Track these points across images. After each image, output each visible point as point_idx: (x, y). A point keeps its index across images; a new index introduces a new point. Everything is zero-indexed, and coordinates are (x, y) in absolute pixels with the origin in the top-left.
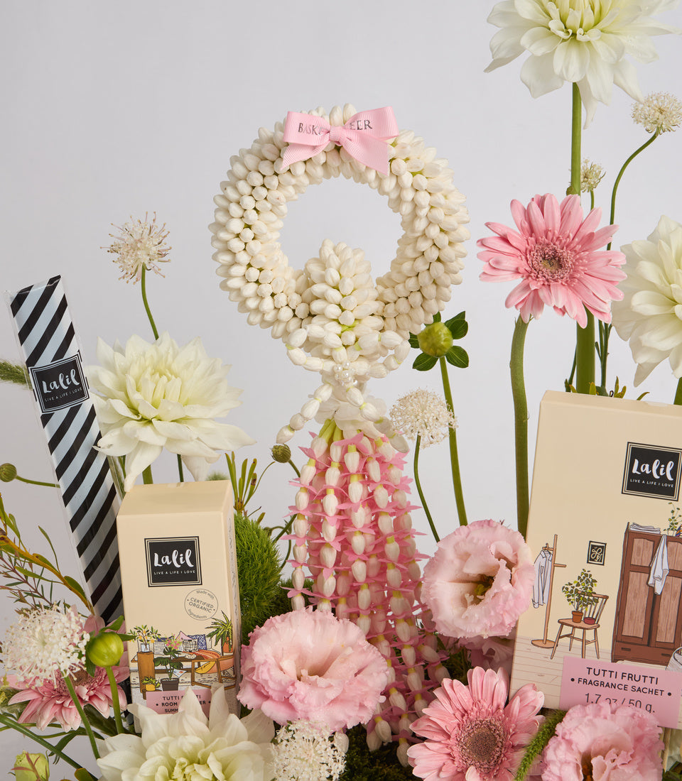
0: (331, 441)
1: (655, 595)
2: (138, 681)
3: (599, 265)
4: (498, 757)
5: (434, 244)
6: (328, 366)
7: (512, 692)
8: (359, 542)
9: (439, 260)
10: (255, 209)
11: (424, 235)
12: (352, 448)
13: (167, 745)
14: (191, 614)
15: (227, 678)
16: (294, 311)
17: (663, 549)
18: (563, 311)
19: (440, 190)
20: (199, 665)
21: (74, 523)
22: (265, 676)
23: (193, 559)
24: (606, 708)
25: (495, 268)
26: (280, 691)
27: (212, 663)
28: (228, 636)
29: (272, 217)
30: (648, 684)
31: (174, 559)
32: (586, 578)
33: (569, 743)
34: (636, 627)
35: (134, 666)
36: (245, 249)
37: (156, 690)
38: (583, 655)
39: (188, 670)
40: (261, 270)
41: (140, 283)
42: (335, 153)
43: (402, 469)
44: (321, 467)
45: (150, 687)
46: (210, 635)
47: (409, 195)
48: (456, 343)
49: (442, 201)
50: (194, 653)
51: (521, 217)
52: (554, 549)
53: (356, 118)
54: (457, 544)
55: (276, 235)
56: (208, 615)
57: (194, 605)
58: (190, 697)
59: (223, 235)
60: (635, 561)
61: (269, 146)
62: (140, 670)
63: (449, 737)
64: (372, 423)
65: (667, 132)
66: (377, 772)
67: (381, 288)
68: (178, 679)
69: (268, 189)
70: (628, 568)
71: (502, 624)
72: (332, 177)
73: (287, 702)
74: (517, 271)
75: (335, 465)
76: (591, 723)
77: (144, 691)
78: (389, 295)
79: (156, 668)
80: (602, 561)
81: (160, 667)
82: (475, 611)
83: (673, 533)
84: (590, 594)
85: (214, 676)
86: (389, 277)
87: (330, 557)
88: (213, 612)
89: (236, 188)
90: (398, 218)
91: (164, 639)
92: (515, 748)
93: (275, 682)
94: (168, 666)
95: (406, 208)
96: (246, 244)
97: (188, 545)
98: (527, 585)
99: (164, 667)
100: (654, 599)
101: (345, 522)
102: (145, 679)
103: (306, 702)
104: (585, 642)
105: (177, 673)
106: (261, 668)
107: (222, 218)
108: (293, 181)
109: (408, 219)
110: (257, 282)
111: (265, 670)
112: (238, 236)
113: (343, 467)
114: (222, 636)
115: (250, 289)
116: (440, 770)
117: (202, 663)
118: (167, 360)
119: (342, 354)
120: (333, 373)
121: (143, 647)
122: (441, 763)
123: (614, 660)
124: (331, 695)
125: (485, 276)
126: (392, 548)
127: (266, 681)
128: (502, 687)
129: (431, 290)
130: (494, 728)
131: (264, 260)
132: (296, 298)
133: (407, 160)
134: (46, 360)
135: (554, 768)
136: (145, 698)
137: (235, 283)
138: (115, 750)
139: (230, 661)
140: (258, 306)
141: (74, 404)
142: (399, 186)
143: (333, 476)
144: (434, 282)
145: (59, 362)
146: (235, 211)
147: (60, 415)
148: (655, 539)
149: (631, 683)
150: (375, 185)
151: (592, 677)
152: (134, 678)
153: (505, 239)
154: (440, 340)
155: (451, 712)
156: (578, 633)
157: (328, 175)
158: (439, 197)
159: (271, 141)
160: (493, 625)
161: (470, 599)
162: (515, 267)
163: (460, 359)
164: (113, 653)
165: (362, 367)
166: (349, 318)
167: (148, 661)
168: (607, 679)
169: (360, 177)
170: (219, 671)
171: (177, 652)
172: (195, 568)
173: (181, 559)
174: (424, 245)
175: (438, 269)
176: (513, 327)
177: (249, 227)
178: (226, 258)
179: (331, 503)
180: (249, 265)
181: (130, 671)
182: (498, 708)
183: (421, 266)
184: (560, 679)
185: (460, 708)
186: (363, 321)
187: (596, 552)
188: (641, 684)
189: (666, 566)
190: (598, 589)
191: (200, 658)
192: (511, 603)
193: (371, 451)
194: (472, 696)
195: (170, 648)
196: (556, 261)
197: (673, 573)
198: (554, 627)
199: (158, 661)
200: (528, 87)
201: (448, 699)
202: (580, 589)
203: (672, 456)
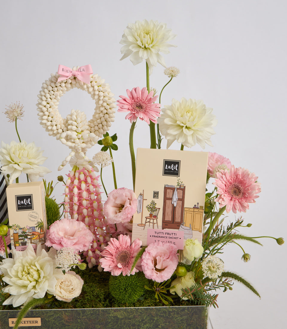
0: (75, 172)
1: (174, 207)
2: (13, 243)
3: (153, 107)
4: (128, 261)
5: (105, 109)
6: (73, 145)
7: (132, 242)
8: (85, 203)
9: (107, 113)
10: (50, 98)
11: (102, 106)
12: (82, 173)
13: (22, 260)
14: (30, 220)
15: (42, 241)
16: (63, 130)
17: (176, 192)
18: (142, 119)
19: (106, 91)
20: (33, 237)
22: (54, 236)
23: (31, 202)
24: (161, 243)
25: (122, 108)
26: (58, 241)
27: (37, 236)
28: (42, 227)
29: (55, 100)
30: (174, 236)
31: (25, 202)
32: (153, 203)
33: (149, 253)
34: (169, 218)
35: (12, 238)
36: (47, 111)
37: (19, 246)
38: (153, 228)
39: (29, 239)
40: (52, 117)
41: (15, 122)
42: (74, 80)
43: (98, 180)
44: (73, 180)
45: (17, 245)
46: (37, 227)
47: (97, 93)
48: (114, 143)
49: (107, 94)
50: (31, 233)
51: (129, 94)
52: (143, 195)
53: (80, 68)
54: (113, 194)
55: (57, 107)
56: (36, 220)
57: (31, 217)
58: (30, 246)
59: (40, 106)
60: (168, 196)
61: (54, 78)
62: (14, 239)
63: (113, 256)
64: (87, 163)
65: (174, 77)
66: (91, 274)
67: (89, 123)
68: (26, 242)
69: (54, 92)
70: (165, 199)
71: (128, 217)
72: (74, 88)
73: (60, 244)
74: (129, 109)
75: (77, 179)
77: (15, 246)
78: (92, 125)
79: (19, 238)
80: (158, 197)
81: (21, 238)
82: (119, 214)
83: (178, 187)
84: (154, 208)
85: (38, 240)
86: (92, 120)
87: (76, 208)
88: (37, 219)
89: (44, 92)
90: (94, 101)
91: (22, 228)
92: (133, 257)
93: (56, 238)
94: (23, 237)
95: (96, 97)
96: (47, 109)
97: (29, 197)
98: (135, 205)
99: (22, 238)
100: (174, 208)
101: (80, 196)
102: (16, 242)
103: (67, 244)
104: (154, 223)
105: (26, 240)
106: (52, 234)
107: (40, 101)
108: (61, 88)
109: (97, 101)
110: (51, 121)
111: (54, 234)
112: (45, 106)
113: (79, 179)
114: (40, 227)
115: (49, 123)
116: (110, 265)
117: (34, 236)
118: (23, 147)
119: (77, 141)
120: (75, 147)
121: (15, 231)
122: (110, 264)
123: (163, 229)
124: (75, 241)
125: (119, 110)
126: (95, 204)
127: (54, 238)
128: (129, 240)
129: (105, 123)
130: (126, 253)
131: (53, 114)
132: (63, 126)
133: (96, 82)
135: (145, 261)
136: (16, 248)
137: (44, 121)
138: (5, 263)
139: (43, 235)
140: (52, 128)
142: (94, 90)
143: (76, 182)
144: (106, 121)
146: (44, 98)
148: (173, 189)
149: (168, 236)
150: (86, 90)
151: (156, 235)
152: (12, 242)
153: (125, 100)
154: (109, 141)
155: (113, 248)
156: (152, 221)
157: (72, 87)
158: (106, 93)
159: (55, 77)
160: (125, 218)
161: (118, 211)
162: (128, 108)
163: (115, 148)
164: (5, 231)
165: (84, 145)
166: (80, 130)
167: (17, 236)
168: (161, 235)
169: (82, 87)
170: (39, 239)
171: (26, 233)
172: (31, 205)
173: (27, 202)
174: (102, 109)
175: (107, 116)
176: (130, 131)
177: (48, 103)
178: (41, 114)
179: (76, 191)
180: (49, 116)
181: (11, 240)
182: (128, 246)
183: (101, 115)
184: (146, 236)
185: (116, 247)
186: (84, 132)
187: (156, 194)
188: (171, 236)
189: (177, 198)
190: (157, 206)
191: (33, 234)
192: (130, 210)
193: (88, 174)
194: (120, 243)
195: (24, 231)
196: (140, 107)
197: (179, 199)
198: (144, 219)
199: (20, 236)
200: (132, 62)
201: (112, 244)
202: (151, 206)
203: (177, 163)
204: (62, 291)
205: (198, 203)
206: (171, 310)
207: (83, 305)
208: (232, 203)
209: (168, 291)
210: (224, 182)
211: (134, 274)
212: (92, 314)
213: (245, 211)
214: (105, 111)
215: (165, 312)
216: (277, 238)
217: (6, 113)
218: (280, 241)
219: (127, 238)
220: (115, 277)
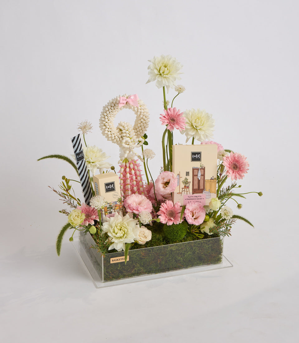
0: (126, 163)
1: (199, 180)
2: (104, 213)
3: (181, 120)
4: (175, 216)
7: (174, 204)
10: (110, 116)
12: (131, 163)
14: (114, 197)
15: (121, 210)
16: (118, 136)
17: (199, 171)
19: (145, 109)
20: (116, 208)
21: (82, 185)
23: (114, 186)
24: (193, 203)
25: (164, 122)
26: (136, 208)
27: (118, 207)
28: (121, 201)
29: (113, 118)
30: (199, 198)
32: (186, 179)
33: (189, 210)
34: (196, 187)
36: (108, 125)
38: (187, 194)
39: (114, 209)
40: (111, 129)
44: (125, 168)
45: (107, 214)
46: (118, 201)
47: (140, 110)
48: (146, 140)
49: (145, 111)
51: (166, 113)
52: (180, 174)
53: (130, 97)
54: (162, 176)
56: (117, 197)
57: (114, 195)
59: (104, 123)
60: (195, 174)
61: (113, 104)
62: (104, 211)
63: (165, 214)
64: (137, 157)
69: (113, 112)
70: (194, 176)
72: (125, 109)
73: (137, 210)
74: (167, 122)
75: (128, 167)
76: (192, 206)
77: (105, 215)
78: (136, 131)
80: (189, 175)
81: (108, 209)
82: (167, 188)
83: (201, 168)
84: (187, 182)
85: (119, 209)
89: (106, 113)
90: (136, 115)
91: (109, 203)
92: (178, 213)
93: (133, 206)
94: (110, 209)
95: (139, 113)
97: (112, 183)
100: (199, 181)
102: (106, 212)
103: (141, 209)
104: (187, 191)
105: (112, 210)
110: (110, 132)
112: (107, 122)
113: (130, 168)
121: (105, 206)
122: (165, 219)
123: (193, 194)
128: (172, 203)
129: (144, 129)
130: (172, 211)
131: (111, 126)
132: (118, 134)
133: (139, 104)
134: (78, 151)
135: (187, 214)
140: (111, 136)
141: (82, 160)
142: (138, 109)
143: (128, 170)
144: (144, 127)
145: (80, 151)
146: (106, 117)
147: (80, 162)
148: (198, 169)
149: (196, 198)
150: (133, 109)
151: (189, 198)
153: (164, 117)
155: (164, 209)
156: (186, 190)
161: (165, 186)
163: (147, 143)
167: (106, 208)
168: (192, 198)
169: (130, 108)
171: (112, 206)
172: (114, 188)
173: (111, 186)
174: (142, 120)
176: (163, 134)
177: (108, 120)
178: (104, 127)
179: (128, 175)
180: (109, 128)
182: (172, 207)
183: (142, 124)
184: (183, 200)
185: (166, 208)
187: (187, 174)
188: (198, 198)
189: (200, 174)
190: (188, 181)
191: (116, 206)
193: (135, 164)
194: (167, 206)
195: (110, 205)
196: (173, 120)
197: (202, 175)
198: (181, 190)
199: (108, 208)
200: (158, 87)
201: (163, 207)
202: (185, 181)
203: (199, 153)
204: (141, 238)
205: (213, 177)
206: (203, 242)
207: (152, 245)
208: (234, 174)
209: (200, 231)
210: (228, 162)
211: (181, 222)
212: (158, 250)
213: (242, 178)
214: (145, 122)
215: (199, 244)
216: (258, 192)
217: (79, 128)
218: (260, 194)
219: (171, 202)
220: (170, 226)
